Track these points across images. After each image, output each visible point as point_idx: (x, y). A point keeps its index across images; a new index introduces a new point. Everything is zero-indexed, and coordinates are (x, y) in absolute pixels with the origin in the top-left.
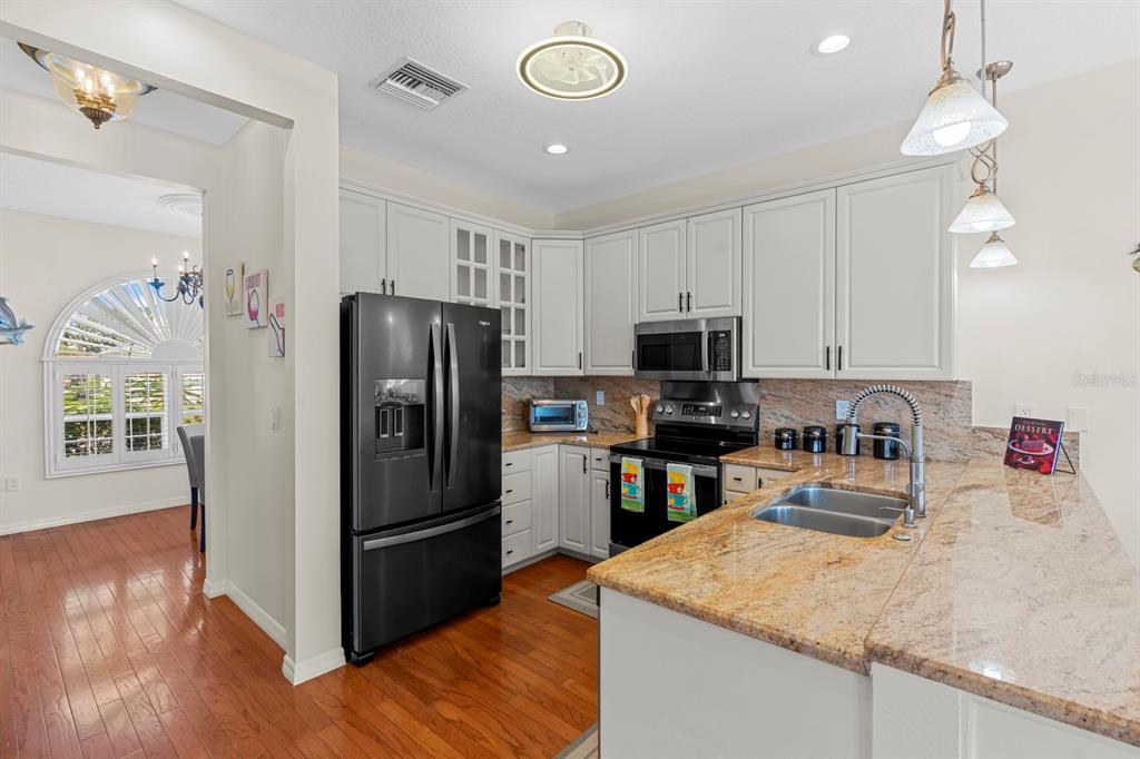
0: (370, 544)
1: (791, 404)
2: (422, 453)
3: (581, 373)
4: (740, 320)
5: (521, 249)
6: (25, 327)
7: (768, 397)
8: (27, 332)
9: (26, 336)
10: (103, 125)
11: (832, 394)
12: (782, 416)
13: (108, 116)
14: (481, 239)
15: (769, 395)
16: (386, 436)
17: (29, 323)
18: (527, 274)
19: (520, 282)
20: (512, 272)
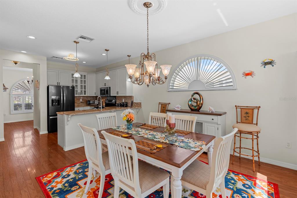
0: (51, 117)
1: (119, 100)
2: (59, 106)
3: (95, 96)
4: (110, 88)
5: (85, 76)
6: (7, 88)
8: (7, 89)
9: (7, 90)
10: (17, 64)
11: (122, 98)
13: (17, 63)
16: (54, 104)
17: (8, 88)
18: (86, 80)
19: (85, 81)
20: (83, 79)
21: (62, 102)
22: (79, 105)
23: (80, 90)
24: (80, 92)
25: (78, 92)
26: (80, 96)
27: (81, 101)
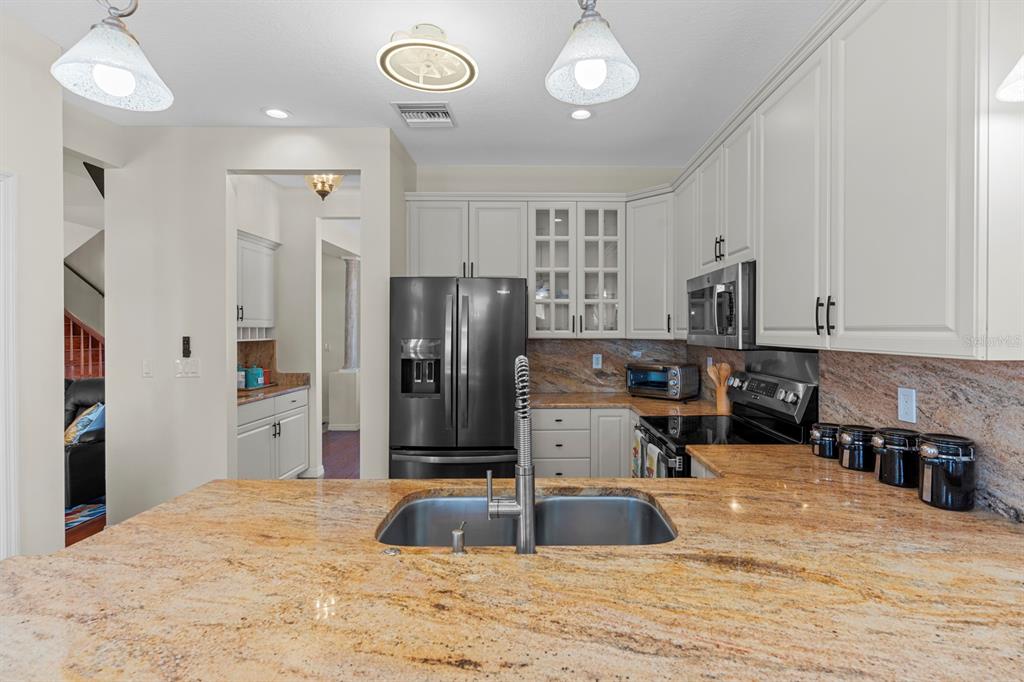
1: (848, 387)
5: (612, 215)
7: (827, 376)
11: (894, 376)
12: (840, 405)
14: (563, 214)
15: (828, 371)
16: (419, 381)
18: (620, 238)
19: (611, 247)
20: (601, 238)
21: (448, 371)
22: (587, 387)
23: (583, 301)
24: (582, 311)
25: (572, 312)
26: (580, 336)
27: (595, 366)
